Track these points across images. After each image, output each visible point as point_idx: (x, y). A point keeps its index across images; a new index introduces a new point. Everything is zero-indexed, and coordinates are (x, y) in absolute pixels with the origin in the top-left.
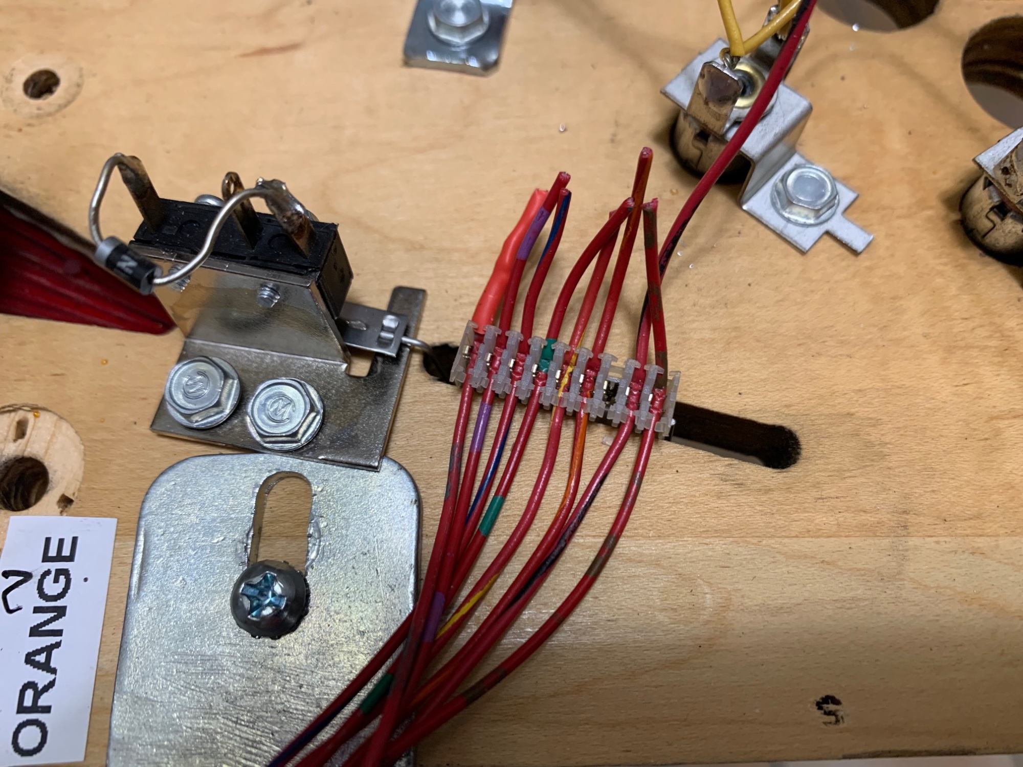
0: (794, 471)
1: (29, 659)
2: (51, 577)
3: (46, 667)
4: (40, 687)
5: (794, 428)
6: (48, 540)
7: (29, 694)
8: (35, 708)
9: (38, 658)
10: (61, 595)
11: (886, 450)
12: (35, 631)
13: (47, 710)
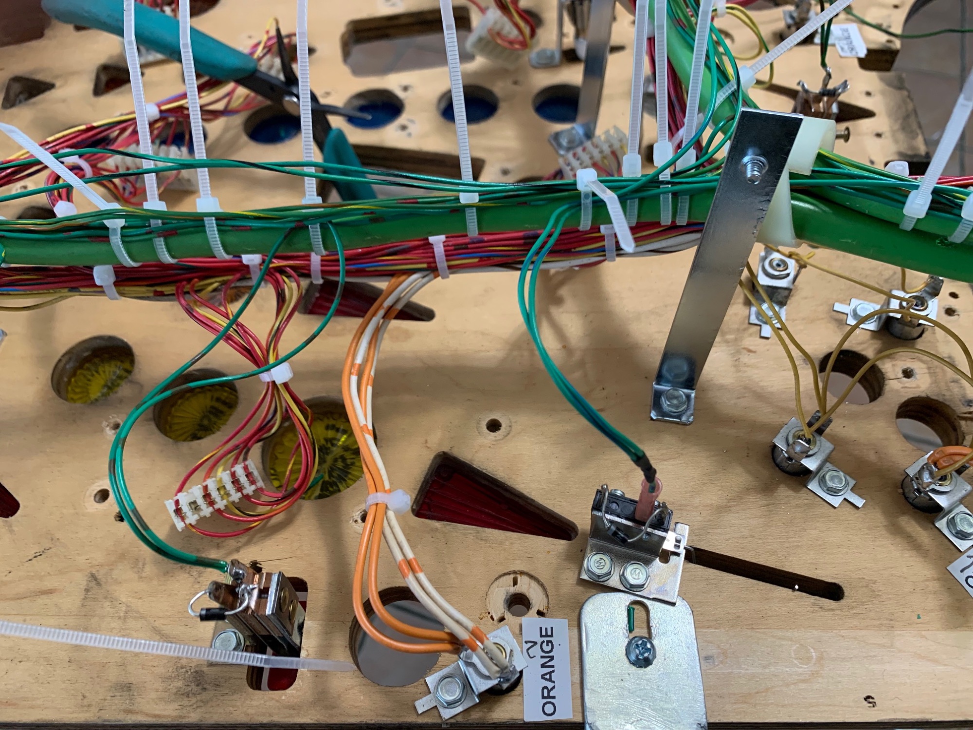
0: (843, 602)
1: (543, 677)
2: (544, 645)
3: (550, 680)
4: (549, 688)
5: (841, 584)
6: (541, 628)
7: (546, 691)
8: (549, 697)
9: (546, 677)
10: (551, 651)
11: (880, 594)
12: (543, 666)
13: (554, 697)
